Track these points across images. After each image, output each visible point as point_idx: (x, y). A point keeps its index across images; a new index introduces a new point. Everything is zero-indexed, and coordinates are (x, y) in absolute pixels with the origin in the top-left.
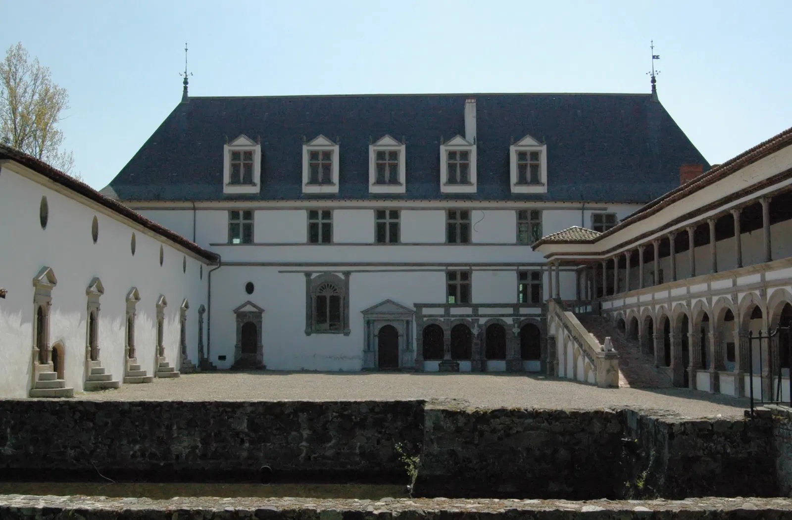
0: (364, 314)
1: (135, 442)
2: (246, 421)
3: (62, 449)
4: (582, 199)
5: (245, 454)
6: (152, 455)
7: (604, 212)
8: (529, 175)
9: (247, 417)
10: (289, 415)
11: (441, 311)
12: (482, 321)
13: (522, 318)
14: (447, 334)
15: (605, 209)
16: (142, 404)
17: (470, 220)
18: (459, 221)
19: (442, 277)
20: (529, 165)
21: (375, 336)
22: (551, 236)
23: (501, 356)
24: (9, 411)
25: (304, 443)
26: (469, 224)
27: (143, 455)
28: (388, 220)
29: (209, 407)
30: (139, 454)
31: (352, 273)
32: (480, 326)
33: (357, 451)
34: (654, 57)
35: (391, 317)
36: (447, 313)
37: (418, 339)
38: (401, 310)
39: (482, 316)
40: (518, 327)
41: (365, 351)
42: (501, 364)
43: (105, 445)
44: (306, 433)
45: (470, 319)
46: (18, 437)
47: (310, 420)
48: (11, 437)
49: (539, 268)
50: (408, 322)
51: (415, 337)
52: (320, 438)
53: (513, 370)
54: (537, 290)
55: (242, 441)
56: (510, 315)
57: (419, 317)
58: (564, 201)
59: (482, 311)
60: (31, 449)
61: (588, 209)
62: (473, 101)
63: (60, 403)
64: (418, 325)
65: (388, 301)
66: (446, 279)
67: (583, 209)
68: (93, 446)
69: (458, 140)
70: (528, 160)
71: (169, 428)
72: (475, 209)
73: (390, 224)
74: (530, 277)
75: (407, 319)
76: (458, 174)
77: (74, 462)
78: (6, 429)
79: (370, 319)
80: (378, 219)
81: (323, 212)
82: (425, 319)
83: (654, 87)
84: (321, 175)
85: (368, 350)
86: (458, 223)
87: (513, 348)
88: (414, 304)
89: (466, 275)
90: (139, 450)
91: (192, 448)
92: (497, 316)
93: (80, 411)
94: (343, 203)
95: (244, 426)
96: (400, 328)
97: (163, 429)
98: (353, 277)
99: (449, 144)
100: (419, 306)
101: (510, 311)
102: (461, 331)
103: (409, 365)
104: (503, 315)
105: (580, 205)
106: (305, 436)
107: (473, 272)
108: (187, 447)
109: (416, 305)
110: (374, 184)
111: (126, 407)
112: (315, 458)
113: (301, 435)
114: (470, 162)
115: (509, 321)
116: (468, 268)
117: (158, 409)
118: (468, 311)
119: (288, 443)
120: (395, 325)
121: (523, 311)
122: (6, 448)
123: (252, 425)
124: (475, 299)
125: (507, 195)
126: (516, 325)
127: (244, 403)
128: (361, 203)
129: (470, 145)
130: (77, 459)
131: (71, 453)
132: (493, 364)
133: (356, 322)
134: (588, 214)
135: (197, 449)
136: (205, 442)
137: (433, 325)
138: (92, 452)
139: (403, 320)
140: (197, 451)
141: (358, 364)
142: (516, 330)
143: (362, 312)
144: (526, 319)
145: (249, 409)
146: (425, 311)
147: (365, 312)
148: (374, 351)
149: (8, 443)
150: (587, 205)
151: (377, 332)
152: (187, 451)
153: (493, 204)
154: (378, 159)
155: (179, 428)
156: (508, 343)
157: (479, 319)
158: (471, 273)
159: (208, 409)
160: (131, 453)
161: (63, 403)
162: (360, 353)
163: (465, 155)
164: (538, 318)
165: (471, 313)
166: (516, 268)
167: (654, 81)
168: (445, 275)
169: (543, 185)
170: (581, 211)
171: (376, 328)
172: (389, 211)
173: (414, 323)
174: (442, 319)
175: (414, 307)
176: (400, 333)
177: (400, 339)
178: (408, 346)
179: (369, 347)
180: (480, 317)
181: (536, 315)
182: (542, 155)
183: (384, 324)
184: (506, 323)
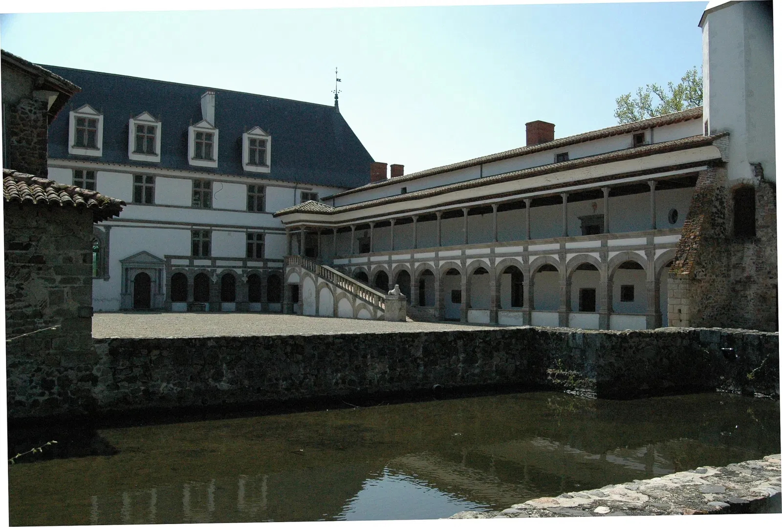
0: (122, 263)
1: (337, 371)
2: (421, 348)
3: (275, 381)
4: (295, 180)
5: (421, 376)
6: (352, 382)
7: (309, 191)
8: (257, 158)
9: (422, 345)
10: (451, 342)
11: (186, 262)
12: (219, 271)
13: (249, 270)
14: (191, 281)
15: (311, 190)
16: (343, 336)
17: (212, 189)
18: (202, 190)
20: (258, 150)
21: (131, 281)
22: (301, 207)
23: (232, 299)
24: (224, 347)
25: (460, 365)
26: (210, 192)
27: (344, 382)
28: (144, 185)
29: (394, 337)
30: (340, 381)
31: (112, 228)
32: (217, 275)
33: (494, 369)
34: (337, 80)
35: (143, 265)
36: (191, 264)
37: (166, 285)
38: (155, 260)
39: (219, 267)
40: (246, 276)
41: (121, 294)
42: (232, 305)
43: (312, 375)
44: (462, 356)
45: (209, 269)
46: (234, 371)
47: (465, 345)
48: (227, 372)
49: (262, 231)
50: (160, 270)
51: (165, 282)
52: (470, 360)
53: (241, 309)
54: (260, 248)
55: (419, 365)
56: (240, 267)
57: (169, 266)
58: (283, 181)
59: (218, 263)
60: (246, 382)
61: (299, 188)
62: (212, 93)
63: (273, 338)
64: (167, 273)
65: (144, 252)
66: (191, 236)
67: (295, 188)
68: (302, 376)
70: (257, 147)
71: (365, 357)
72: (216, 181)
73: (146, 188)
74: (255, 238)
75: (159, 267)
76: (203, 152)
77: (286, 392)
78: (222, 365)
79: (128, 267)
80: (136, 182)
81: (87, 172)
82: (173, 268)
83: (336, 103)
84: (86, 139)
85: (124, 293)
86: (202, 191)
87: (242, 292)
88: (165, 255)
89: (207, 234)
90: (340, 378)
91: (382, 373)
92: (230, 268)
93: (291, 345)
94: (106, 166)
95: (419, 354)
96: (152, 275)
97: (360, 359)
98: (113, 231)
99: (198, 126)
100: (169, 258)
101: (240, 264)
102: (202, 278)
103: (160, 306)
104: (235, 267)
105: (294, 185)
106: (461, 358)
107: (213, 231)
108: (378, 373)
109: (166, 257)
110: (134, 152)
111: (331, 340)
112: (468, 376)
113: (459, 359)
114: (214, 143)
115: (239, 271)
116: (209, 228)
117: (357, 340)
118: (208, 262)
119: (450, 365)
120: (147, 272)
121: (250, 264)
122: (222, 383)
123: (427, 352)
124: (214, 253)
125: (240, 172)
126: (245, 275)
127: (420, 333)
128: (122, 168)
129: (214, 129)
130: (287, 389)
131: (283, 384)
132: (226, 305)
133: (115, 270)
134: (299, 192)
135: (386, 374)
136: (392, 368)
137: (179, 274)
138: (301, 383)
139: (155, 269)
140: (386, 375)
141: (116, 305)
142: (245, 279)
143: (121, 261)
144: (252, 271)
145: (424, 338)
146: (174, 262)
147: (122, 262)
148: (131, 295)
149: (224, 379)
150: (299, 186)
151: (133, 279)
152: (378, 376)
153: (231, 178)
154: (138, 132)
155: (372, 357)
156: (237, 289)
157: (216, 270)
158: (211, 232)
159: (394, 340)
160: (334, 381)
161: (275, 338)
162: (119, 297)
163: (209, 136)
164: (261, 270)
165: (210, 265)
166: (245, 230)
167: (336, 97)
168: (190, 233)
169: (267, 166)
170: (294, 189)
171: (133, 275)
172: (146, 176)
173: (164, 271)
174: (187, 268)
175: (165, 258)
176: (153, 279)
177: (152, 284)
178: (159, 290)
179: (126, 291)
180: (217, 268)
181: (260, 268)
182: (268, 143)
183: (139, 271)
184: (236, 273)
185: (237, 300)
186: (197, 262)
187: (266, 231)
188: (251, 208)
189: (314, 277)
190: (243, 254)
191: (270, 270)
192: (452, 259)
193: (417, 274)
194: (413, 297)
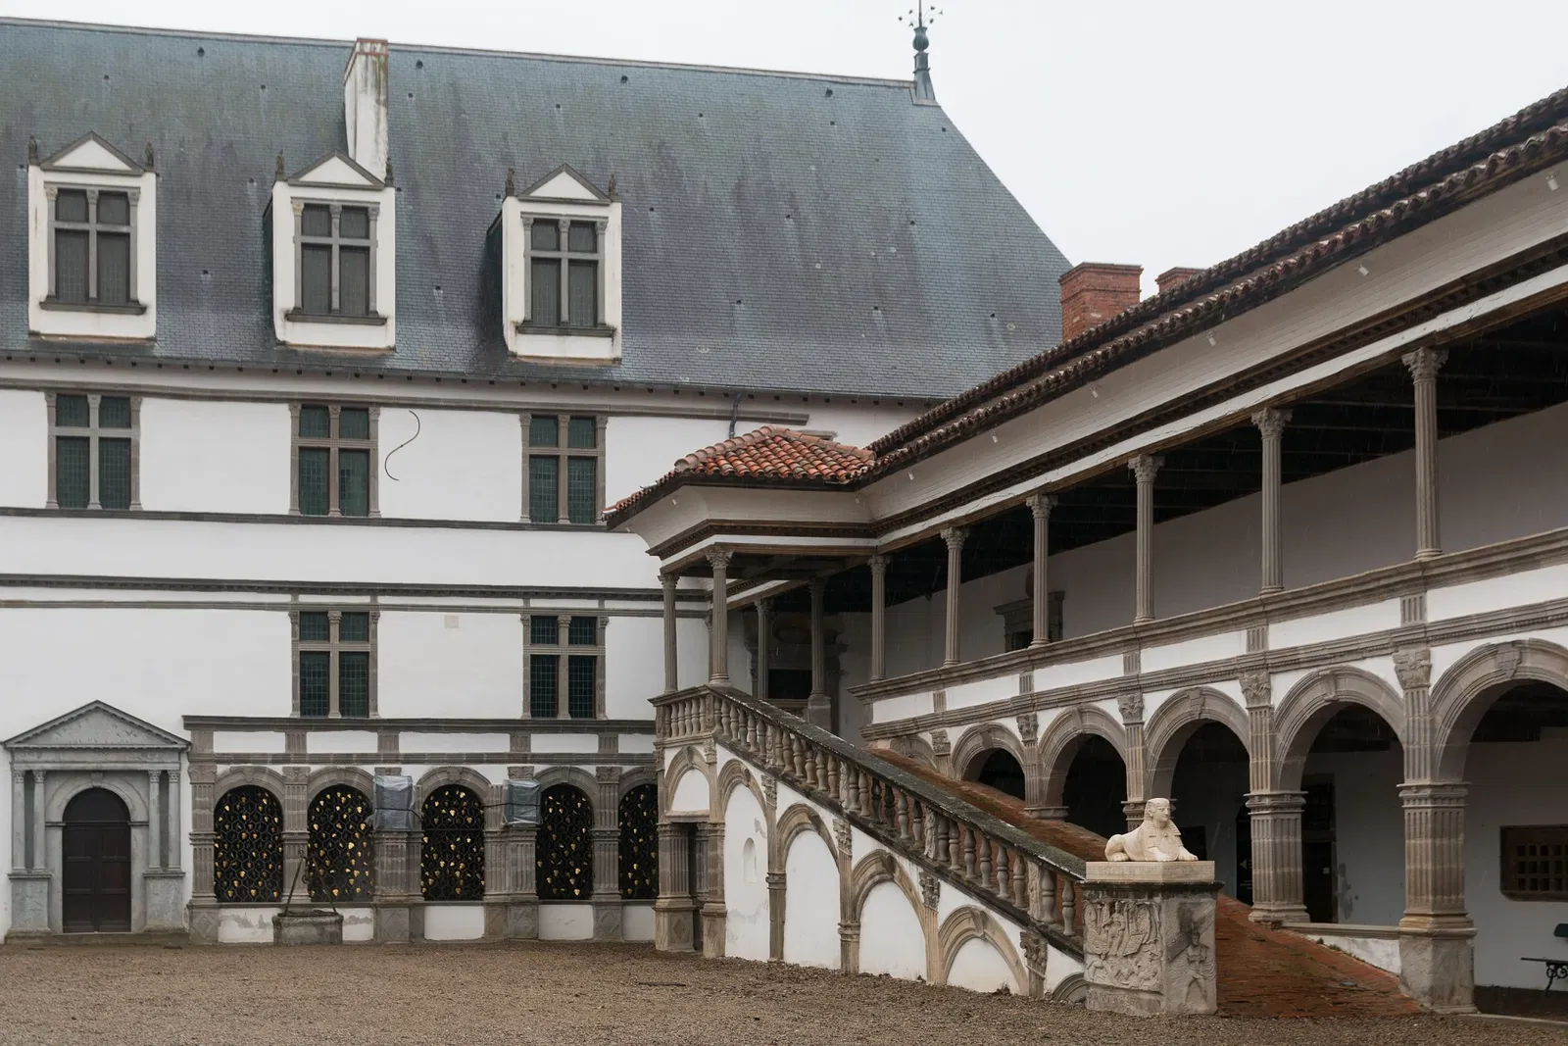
0: (11, 752)
8: (564, 299)
11: (274, 743)
12: (412, 774)
13: (540, 768)
14: (296, 822)
17: (375, 439)
18: (333, 442)
19: (281, 626)
20: (566, 265)
21: (50, 825)
23: (469, 891)
26: (368, 452)
28: (94, 431)
35: (91, 762)
36: (296, 750)
37: (195, 838)
38: (141, 740)
39: (409, 759)
41: (15, 877)
42: (470, 920)
45: (370, 770)
49: (594, 603)
50: (164, 779)
51: (187, 827)
54: (587, 675)
56: (499, 758)
57: (202, 761)
59: (409, 742)
61: (747, 416)
64: (198, 789)
65: (97, 708)
66: (294, 634)
67: (734, 416)
69: (333, 170)
70: (562, 249)
72: (389, 404)
73: (103, 444)
74: (563, 635)
75: (162, 767)
76: (335, 284)
79: (36, 767)
80: (60, 421)
82: (221, 769)
83: (922, 64)
85: (25, 871)
86: (335, 447)
87: (509, 861)
88: (186, 718)
89: (359, 623)
92: (461, 762)
96: (138, 800)
99: (310, 178)
100: (204, 725)
101: (501, 743)
102: (342, 805)
103: (171, 923)
104: (478, 759)
105: (726, 404)
107: (383, 613)
109: (191, 722)
110: (47, 300)
114: (376, 245)
115: (497, 775)
116: (366, 599)
118: (364, 742)
120: (114, 785)
121: (542, 744)
124: (389, 704)
129: (376, 186)
132: (445, 916)
137: (248, 790)
139: (145, 774)
143: (6, 745)
144: (551, 771)
146: (225, 743)
147: (15, 746)
148: (48, 879)
151: (57, 816)
153: (451, 388)
154: (59, 216)
157: (398, 770)
158: (376, 617)
163: (361, 216)
164: (591, 769)
165: (375, 750)
166: (519, 603)
167: (921, 44)
168: (289, 620)
169: (609, 332)
170: (728, 423)
171: (55, 801)
172: (98, 398)
173: (186, 781)
174: (278, 768)
175: (187, 726)
176: (138, 815)
177: (136, 834)
178: (164, 861)
179: (29, 861)
180: (404, 762)
181: (586, 759)
182: (607, 233)
183: (83, 785)
184: (486, 782)
185: (492, 893)
186: (319, 743)
187: (610, 605)
188: (542, 513)
189: (759, 781)
190: (513, 705)
191: (627, 768)
192: (1523, 625)
193: (1284, 738)
194: (1263, 871)
